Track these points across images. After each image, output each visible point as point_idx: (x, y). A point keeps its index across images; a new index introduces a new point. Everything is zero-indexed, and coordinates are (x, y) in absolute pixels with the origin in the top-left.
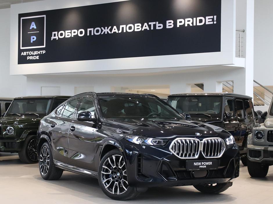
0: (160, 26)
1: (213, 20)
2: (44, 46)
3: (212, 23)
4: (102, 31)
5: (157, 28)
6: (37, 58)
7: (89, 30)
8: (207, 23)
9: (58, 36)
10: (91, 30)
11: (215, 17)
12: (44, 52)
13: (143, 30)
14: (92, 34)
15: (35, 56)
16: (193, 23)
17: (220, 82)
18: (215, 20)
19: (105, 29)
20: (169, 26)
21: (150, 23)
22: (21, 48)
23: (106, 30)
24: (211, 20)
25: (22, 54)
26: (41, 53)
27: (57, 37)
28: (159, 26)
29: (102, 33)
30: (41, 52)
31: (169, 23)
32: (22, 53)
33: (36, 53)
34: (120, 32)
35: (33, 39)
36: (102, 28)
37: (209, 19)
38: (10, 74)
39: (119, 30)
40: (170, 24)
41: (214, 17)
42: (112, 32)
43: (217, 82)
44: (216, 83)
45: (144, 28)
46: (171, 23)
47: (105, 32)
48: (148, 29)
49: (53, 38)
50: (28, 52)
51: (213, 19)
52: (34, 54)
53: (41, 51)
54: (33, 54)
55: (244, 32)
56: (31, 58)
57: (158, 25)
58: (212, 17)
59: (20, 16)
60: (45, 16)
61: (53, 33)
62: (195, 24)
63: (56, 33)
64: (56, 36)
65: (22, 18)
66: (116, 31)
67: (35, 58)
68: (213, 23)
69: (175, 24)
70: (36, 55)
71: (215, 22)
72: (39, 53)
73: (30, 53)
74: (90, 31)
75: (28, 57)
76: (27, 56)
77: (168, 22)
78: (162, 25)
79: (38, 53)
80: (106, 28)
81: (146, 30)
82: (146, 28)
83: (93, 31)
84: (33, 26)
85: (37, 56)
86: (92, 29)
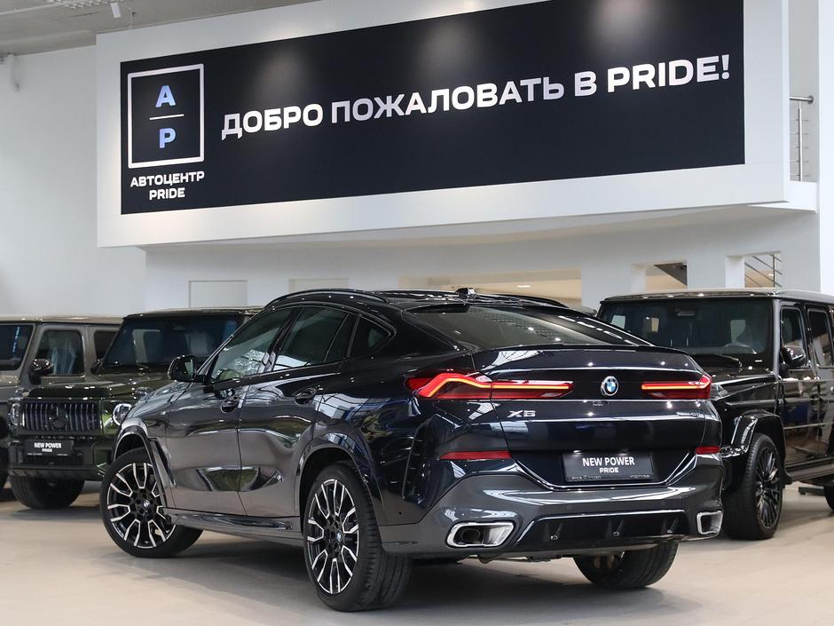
0: (556, 91)
1: (719, 69)
2: (201, 159)
3: (716, 77)
4: (376, 107)
5: (547, 96)
6: (180, 193)
7: (335, 106)
8: (701, 78)
9: (241, 126)
10: (344, 107)
11: (726, 58)
12: (200, 175)
13: (502, 102)
14: (347, 119)
15: (174, 190)
16: (656, 80)
17: (737, 258)
18: (726, 67)
19: (385, 103)
20: (582, 88)
21: (523, 83)
22: (131, 165)
23: (390, 106)
24: (713, 68)
25: (134, 182)
26: (192, 180)
27: (238, 131)
28: (553, 91)
29: (378, 116)
30: (190, 177)
31: (583, 80)
32: (134, 179)
33: (175, 178)
34: (432, 109)
35: (167, 136)
36: (378, 100)
37: (705, 65)
38: (99, 245)
39: (427, 104)
40: (586, 84)
41: (721, 59)
42: (408, 113)
43: (731, 257)
44: (726, 259)
45: (506, 97)
46: (589, 79)
47: (385, 111)
48: (519, 100)
49: (226, 132)
50: (153, 177)
51: (719, 66)
52: (170, 182)
53: (190, 174)
54: (166, 182)
55: (811, 102)
56: (161, 194)
57: (547, 86)
58: (715, 59)
59: (127, 67)
60: (201, 67)
61: (228, 118)
62: (662, 83)
63: (236, 117)
64: (236, 126)
65: (131, 76)
66: (421, 107)
67: (173, 193)
68: (720, 76)
69: (602, 81)
70: (176, 186)
71: (726, 76)
72: (187, 178)
73: (159, 180)
74: (341, 111)
75: (151, 192)
76: (148, 188)
77: (578, 76)
78: (560, 87)
79: (182, 178)
80: (389, 98)
81: (511, 102)
82: (511, 97)
83: (349, 110)
84: (166, 97)
85: (179, 189)
86: (346, 104)
